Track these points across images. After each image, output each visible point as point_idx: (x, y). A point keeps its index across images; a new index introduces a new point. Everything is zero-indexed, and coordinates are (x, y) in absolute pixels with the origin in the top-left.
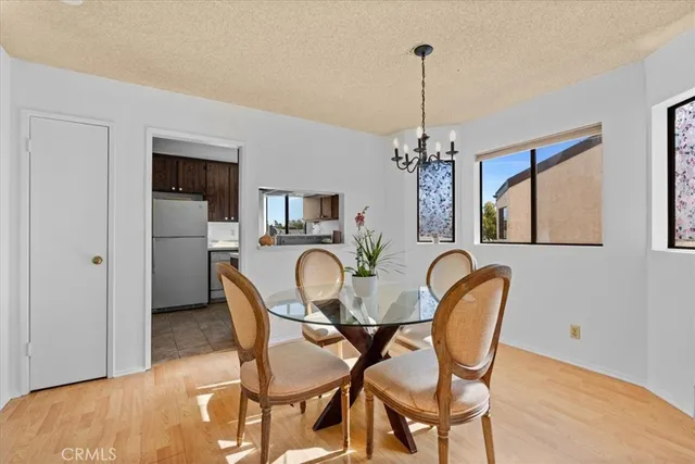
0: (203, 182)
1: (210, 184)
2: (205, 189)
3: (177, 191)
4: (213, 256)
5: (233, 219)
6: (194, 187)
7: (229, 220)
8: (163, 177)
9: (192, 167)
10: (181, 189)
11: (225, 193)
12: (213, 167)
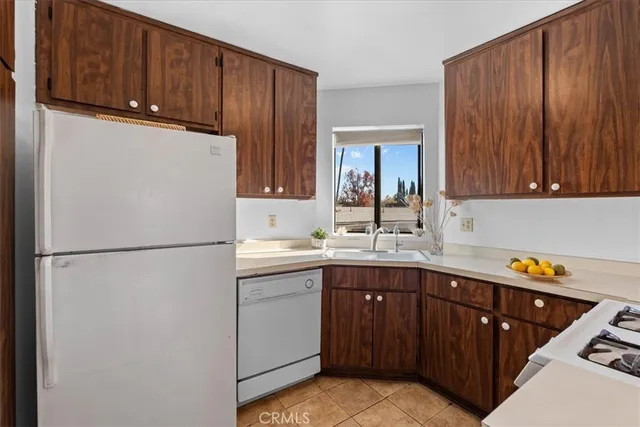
0: (214, 100)
2: (218, 116)
3: (144, 114)
4: (245, 289)
5: (281, 190)
6: (189, 108)
7: (273, 194)
8: (103, 69)
9: (186, 55)
10: (155, 108)
11: (265, 131)
12: (237, 63)
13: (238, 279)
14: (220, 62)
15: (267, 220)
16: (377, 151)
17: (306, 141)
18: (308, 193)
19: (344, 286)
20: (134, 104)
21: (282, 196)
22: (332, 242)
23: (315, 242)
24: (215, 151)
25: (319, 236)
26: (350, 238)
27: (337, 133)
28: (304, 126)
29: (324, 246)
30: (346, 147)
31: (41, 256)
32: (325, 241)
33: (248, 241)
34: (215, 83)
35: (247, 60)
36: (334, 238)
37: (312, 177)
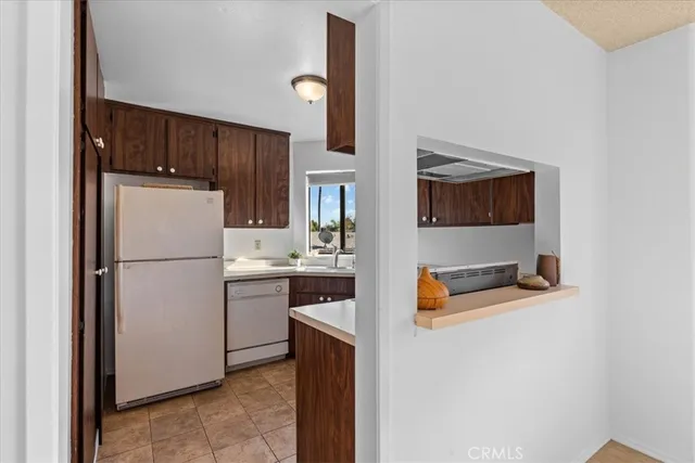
0: (211, 160)
1: (223, 163)
2: (215, 171)
3: (166, 174)
4: (232, 289)
5: (261, 222)
6: (195, 168)
7: (255, 225)
8: (142, 148)
9: (193, 132)
10: (173, 170)
11: (249, 179)
12: (228, 133)
13: (226, 283)
14: (216, 134)
15: (254, 244)
16: (342, 189)
17: (281, 184)
18: (284, 224)
19: (305, 291)
20: (160, 169)
21: (262, 226)
22: (304, 261)
23: (292, 261)
24: (210, 200)
25: (294, 256)
26: (320, 258)
27: (309, 176)
28: (279, 174)
29: (299, 264)
30: (322, 186)
31: (118, 262)
32: (299, 260)
33: (240, 259)
34: (213, 149)
35: (235, 131)
36: (307, 258)
37: (286, 212)
